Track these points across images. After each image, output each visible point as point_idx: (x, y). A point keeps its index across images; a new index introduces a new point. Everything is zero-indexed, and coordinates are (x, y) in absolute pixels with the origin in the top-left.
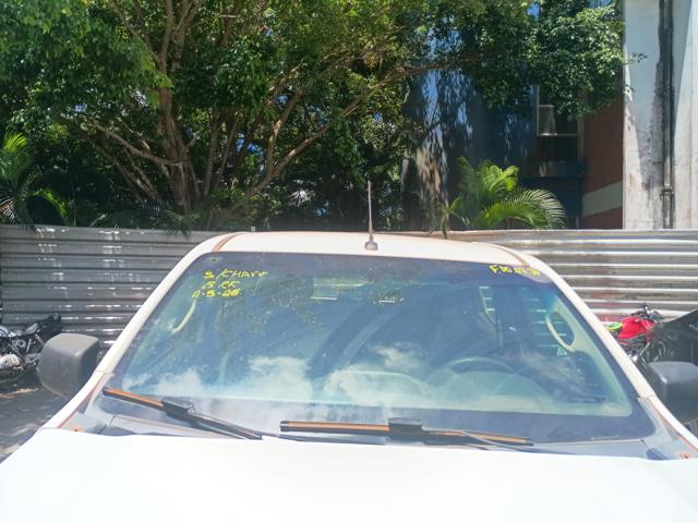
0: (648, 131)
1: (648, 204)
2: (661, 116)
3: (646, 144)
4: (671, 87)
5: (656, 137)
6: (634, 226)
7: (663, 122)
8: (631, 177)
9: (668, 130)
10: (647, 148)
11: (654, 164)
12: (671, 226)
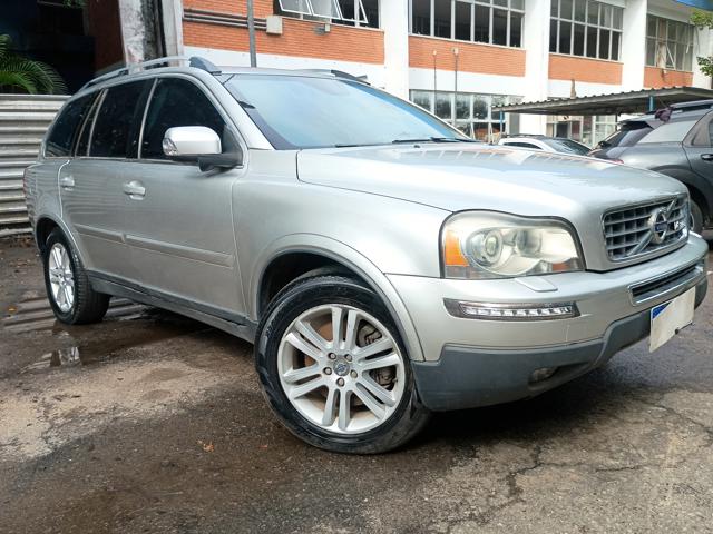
3: (140, 23)
5: (148, 18)
7: (152, 3)
8: (130, 53)
9: (157, 12)
10: (140, 27)
11: (148, 42)
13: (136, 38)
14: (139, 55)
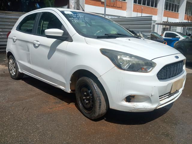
13: (73, 2)
14: (73, 6)
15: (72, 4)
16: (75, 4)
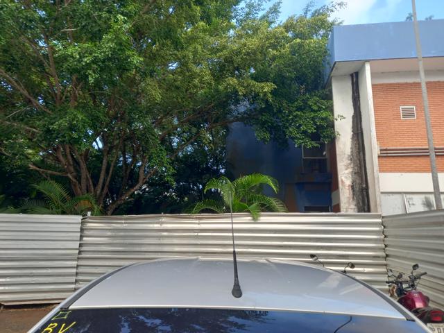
0: (350, 154)
1: (353, 198)
2: (357, 146)
3: (349, 162)
4: (361, 129)
5: (355, 158)
6: (347, 211)
7: (359, 149)
8: (342, 181)
9: (361, 153)
10: (350, 164)
11: (355, 173)
12: (369, 210)
13: (347, 171)
14: (348, 182)
15: (346, 178)
16: (356, 176)
